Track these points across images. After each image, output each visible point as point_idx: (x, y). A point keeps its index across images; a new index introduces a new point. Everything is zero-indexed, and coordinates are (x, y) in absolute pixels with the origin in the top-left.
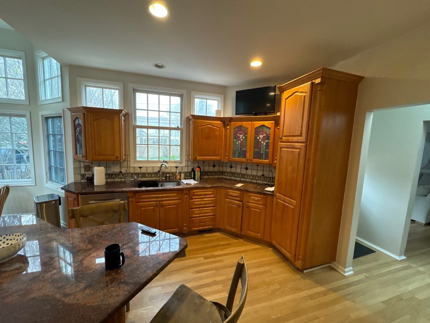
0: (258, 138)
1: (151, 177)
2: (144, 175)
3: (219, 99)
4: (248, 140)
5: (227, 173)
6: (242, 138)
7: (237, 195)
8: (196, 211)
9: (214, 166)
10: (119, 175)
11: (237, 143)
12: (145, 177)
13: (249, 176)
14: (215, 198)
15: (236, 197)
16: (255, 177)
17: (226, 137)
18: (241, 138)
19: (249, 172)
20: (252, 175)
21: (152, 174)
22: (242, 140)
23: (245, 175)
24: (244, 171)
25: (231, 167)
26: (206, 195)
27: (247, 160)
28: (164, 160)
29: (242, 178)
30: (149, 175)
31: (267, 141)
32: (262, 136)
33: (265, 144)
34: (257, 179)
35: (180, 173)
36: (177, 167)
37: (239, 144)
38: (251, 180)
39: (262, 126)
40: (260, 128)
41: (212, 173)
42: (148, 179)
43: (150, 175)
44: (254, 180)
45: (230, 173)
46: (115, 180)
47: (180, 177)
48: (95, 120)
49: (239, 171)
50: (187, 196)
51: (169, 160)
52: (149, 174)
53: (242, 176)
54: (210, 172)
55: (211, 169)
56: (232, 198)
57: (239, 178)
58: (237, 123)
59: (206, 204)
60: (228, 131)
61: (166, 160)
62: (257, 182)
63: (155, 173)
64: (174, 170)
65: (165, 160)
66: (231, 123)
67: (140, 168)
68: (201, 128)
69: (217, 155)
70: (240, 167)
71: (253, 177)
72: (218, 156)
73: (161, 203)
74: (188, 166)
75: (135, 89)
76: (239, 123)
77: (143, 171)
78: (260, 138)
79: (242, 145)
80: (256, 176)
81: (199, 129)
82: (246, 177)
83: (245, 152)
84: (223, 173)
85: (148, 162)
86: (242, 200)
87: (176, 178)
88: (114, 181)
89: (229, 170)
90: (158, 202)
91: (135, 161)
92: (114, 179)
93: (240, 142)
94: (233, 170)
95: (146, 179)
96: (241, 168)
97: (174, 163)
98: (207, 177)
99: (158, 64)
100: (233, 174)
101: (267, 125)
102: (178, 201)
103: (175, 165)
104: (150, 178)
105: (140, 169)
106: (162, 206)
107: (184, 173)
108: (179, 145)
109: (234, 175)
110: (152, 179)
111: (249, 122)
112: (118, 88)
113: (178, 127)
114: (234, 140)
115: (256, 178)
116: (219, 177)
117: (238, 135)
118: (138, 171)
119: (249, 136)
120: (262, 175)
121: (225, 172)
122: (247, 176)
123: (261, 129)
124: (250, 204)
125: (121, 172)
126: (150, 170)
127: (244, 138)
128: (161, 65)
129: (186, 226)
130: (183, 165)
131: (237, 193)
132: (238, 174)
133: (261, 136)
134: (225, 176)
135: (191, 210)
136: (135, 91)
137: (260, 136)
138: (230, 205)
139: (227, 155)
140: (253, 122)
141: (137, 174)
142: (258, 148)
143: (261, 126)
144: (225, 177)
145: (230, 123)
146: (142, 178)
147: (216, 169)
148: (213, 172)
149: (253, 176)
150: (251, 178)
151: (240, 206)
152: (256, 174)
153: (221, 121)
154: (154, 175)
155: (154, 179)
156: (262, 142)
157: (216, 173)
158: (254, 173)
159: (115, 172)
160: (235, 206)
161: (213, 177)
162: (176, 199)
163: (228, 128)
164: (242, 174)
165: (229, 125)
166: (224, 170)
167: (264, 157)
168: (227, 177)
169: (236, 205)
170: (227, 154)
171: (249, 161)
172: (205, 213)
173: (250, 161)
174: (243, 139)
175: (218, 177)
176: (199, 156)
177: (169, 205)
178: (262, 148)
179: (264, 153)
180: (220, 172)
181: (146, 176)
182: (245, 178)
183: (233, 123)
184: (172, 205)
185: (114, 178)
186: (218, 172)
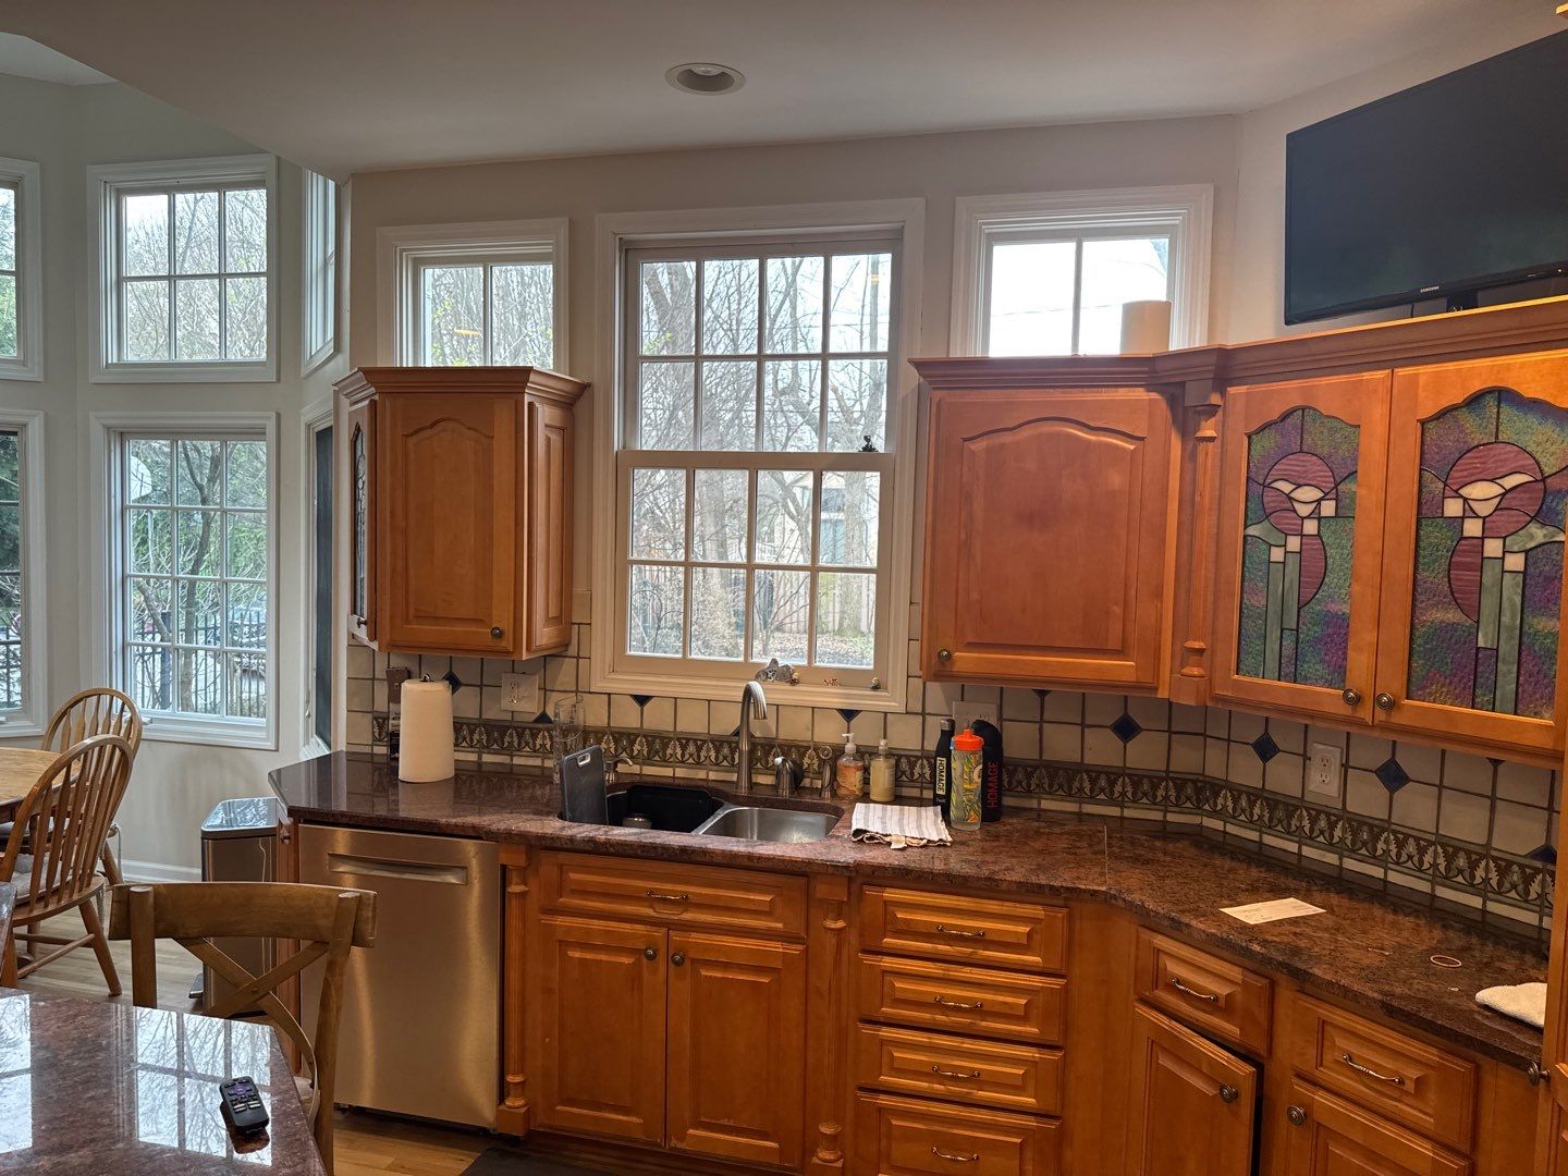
0: (1453, 508)
1: (698, 764)
2: (658, 743)
3: (1176, 221)
4: (1367, 524)
5: (1237, 791)
6: (1316, 515)
7: (1223, 990)
8: (911, 1049)
9: (1126, 729)
10: (534, 736)
11: (1277, 554)
12: (665, 762)
13: (1411, 848)
14: (1056, 983)
15: (1213, 1004)
16: (1473, 866)
17: (1188, 502)
18: (1304, 510)
19: (1414, 808)
20: (1442, 841)
21: (705, 742)
22: (1310, 527)
23: (1377, 829)
24: (1367, 799)
25: (1265, 749)
26: (980, 939)
27: (1357, 701)
28: (774, 662)
29: (1353, 852)
30: (684, 748)
31: (1538, 534)
32: (1494, 490)
33: (1515, 562)
34: (1486, 880)
35: (865, 754)
36: (849, 714)
37: (1293, 562)
38: (1433, 884)
39: (1491, 401)
40: (1463, 415)
41: (1104, 780)
42: (680, 772)
43: (691, 748)
44: (1457, 888)
45: (1255, 795)
46: (516, 761)
47: (866, 781)
48: (411, 435)
49: (1333, 789)
50: (840, 924)
51: (804, 662)
52: (685, 740)
53: (1355, 833)
54: (1094, 773)
55: (1103, 749)
56: (1184, 1008)
57: (1331, 846)
58: (1275, 386)
59: (978, 1010)
60: (1209, 455)
61: (790, 663)
62: (1493, 907)
63: (718, 742)
64: (830, 732)
65: (781, 663)
66: (1232, 390)
67: (642, 700)
68: (988, 450)
69: (1113, 644)
70: (1335, 755)
71: (1450, 859)
72: (1120, 653)
73: (676, 937)
74: (923, 714)
75: (630, 242)
76: (1287, 393)
77: (657, 718)
78: (1469, 512)
79: (1314, 569)
80: (1477, 855)
81: (973, 453)
82: (1386, 852)
83: (1337, 632)
84: (1202, 790)
85: (685, 667)
86: (1259, 1045)
87: (839, 786)
88: (512, 766)
89: (1245, 770)
90: (659, 933)
91: (621, 661)
92: (512, 756)
93: (1294, 543)
94: (1282, 776)
95: (668, 772)
96: (1346, 766)
97: (834, 683)
98: (1071, 807)
99: (700, 70)
100: (1282, 809)
101: (1529, 392)
102: (777, 947)
103: (835, 698)
104: (690, 767)
105: (636, 706)
106: (680, 960)
107: (889, 754)
108: (868, 565)
109: (1290, 816)
110: (702, 774)
111: (1366, 375)
112: (549, 249)
113: (869, 449)
114: (1252, 531)
115: (1480, 873)
116: (1171, 817)
117: (1286, 487)
118: (628, 717)
119: (1366, 492)
120: (1534, 855)
121: (1215, 787)
122: (1401, 845)
123: (1474, 428)
124: (1321, 1098)
125: (543, 718)
126: (692, 722)
127: (1328, 508)
128: (714, 71)
129: (833, 1141)
130: (892, 701)
131: (1214, 978)
132: (1316, 812)
133: (1482, 492)
134: (1214, 814)
135: (867, 1030)
136: (633, 253)
137: (1464, 492)
138: (1165, 1061)
139: (1200, 652)
140: (1401, 372)
141: (625, 737)
142: (1455, 598)
143: (1474, 401)
144: (1217, 825)
145: (1223, 394)
146: (648, 761)
147: (1144, 753)
148: (1112, 775)
149: (1452, 849)
150: (1434, 865)
151: (1236, 1095)
152: (1483, 841)
153: (1149, 388)
154: (713, 754)
155: (713, 776)
156: (1493, 547)
157: (1143, 784)
158: (1466, 823)
159: (518, 718)
160: (1197, 1083)
161: (1114, 811)
162: (770, 929)
163: (1210, 433)
164: (1356, 823)
165: (1212, 410)
166: (1215, 769)
167: (1507, 686)
168: (1230, 829)
169: (1209, 1079)
170: (1197, 645)
171: (1365, 713)
172: (975, 1079)
173: (1381, 715)
174: (1319, 519)
175: (1156, 815)
176: (971, 646)
177: (726, 966)
178: (1488, 604)
179: (1508, 648)
180: (1180, 782)
181: (669, 751)
182: (1374, 859)
183: (1243, 389)
184: (742, 968)
185: (509, 751)
186: (1155, 780)
